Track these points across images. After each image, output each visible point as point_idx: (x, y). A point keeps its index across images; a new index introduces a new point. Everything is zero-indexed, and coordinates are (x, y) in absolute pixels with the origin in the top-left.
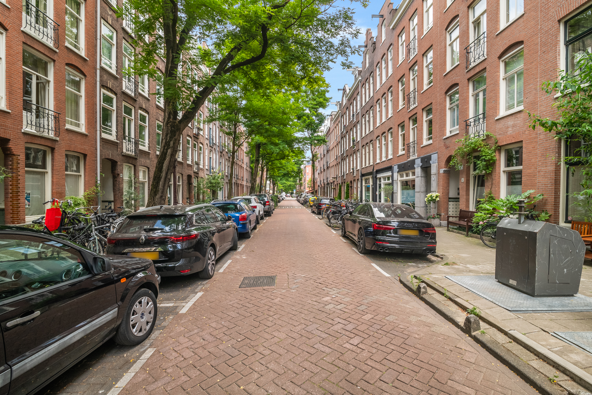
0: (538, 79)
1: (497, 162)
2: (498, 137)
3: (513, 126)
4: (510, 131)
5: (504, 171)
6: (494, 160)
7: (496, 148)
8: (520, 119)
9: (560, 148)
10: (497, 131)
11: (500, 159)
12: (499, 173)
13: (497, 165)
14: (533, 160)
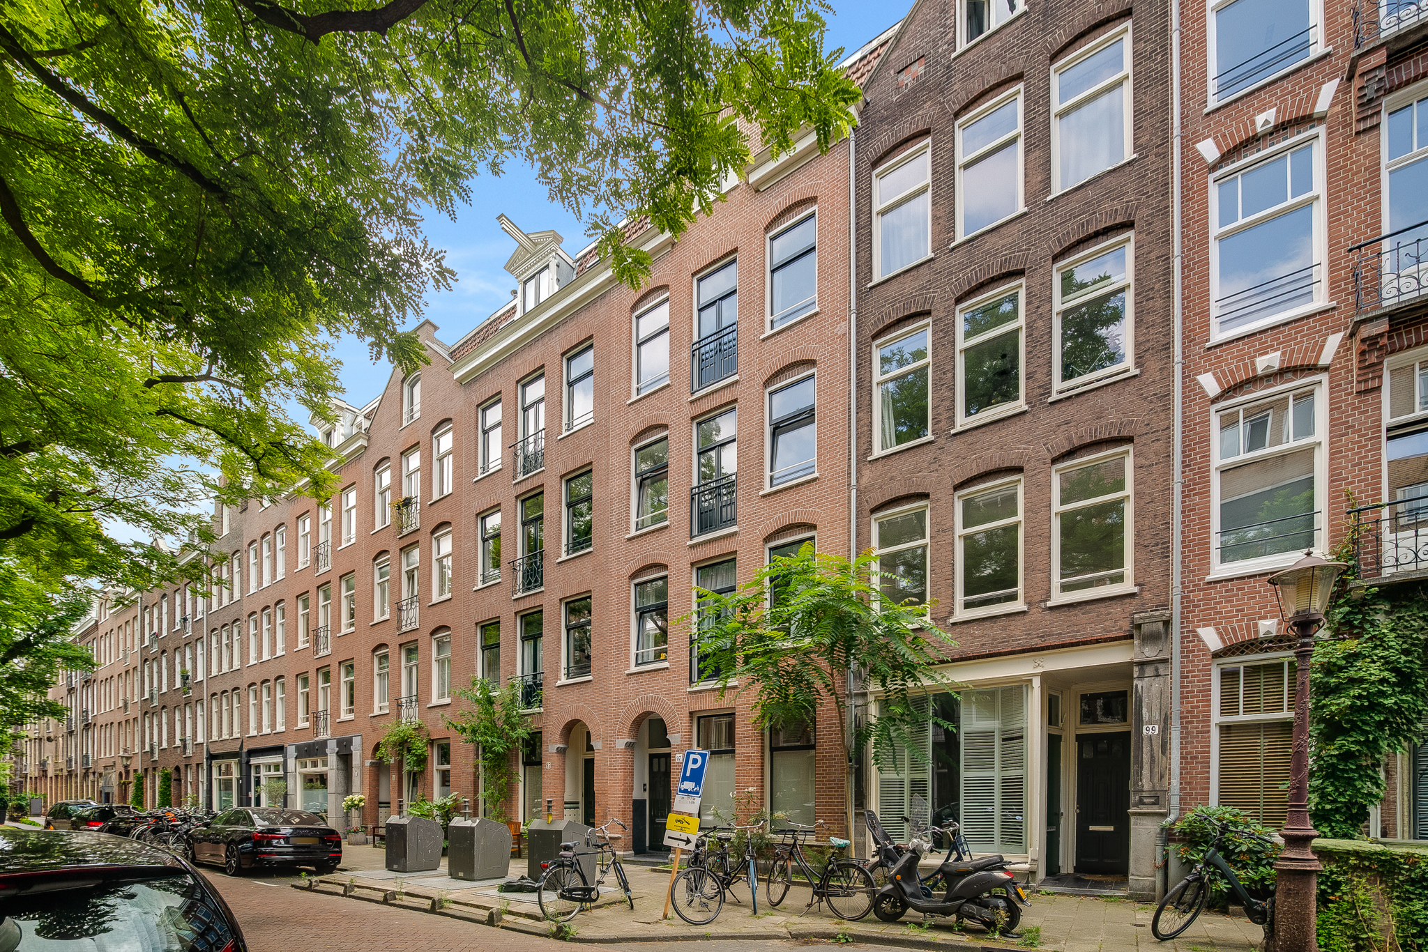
0: (462, 675)
1: (430, 759)
2: (431, 728)
3: (443, 720)
4: (439, 725)
5: (437, 770)
6: (426, 755)
7: (428, 742)
8: (448, 714)
9: (478, 750)
10: (429, 721)
11: (432, 755)
12: (433, 771)
13: (429, 762)
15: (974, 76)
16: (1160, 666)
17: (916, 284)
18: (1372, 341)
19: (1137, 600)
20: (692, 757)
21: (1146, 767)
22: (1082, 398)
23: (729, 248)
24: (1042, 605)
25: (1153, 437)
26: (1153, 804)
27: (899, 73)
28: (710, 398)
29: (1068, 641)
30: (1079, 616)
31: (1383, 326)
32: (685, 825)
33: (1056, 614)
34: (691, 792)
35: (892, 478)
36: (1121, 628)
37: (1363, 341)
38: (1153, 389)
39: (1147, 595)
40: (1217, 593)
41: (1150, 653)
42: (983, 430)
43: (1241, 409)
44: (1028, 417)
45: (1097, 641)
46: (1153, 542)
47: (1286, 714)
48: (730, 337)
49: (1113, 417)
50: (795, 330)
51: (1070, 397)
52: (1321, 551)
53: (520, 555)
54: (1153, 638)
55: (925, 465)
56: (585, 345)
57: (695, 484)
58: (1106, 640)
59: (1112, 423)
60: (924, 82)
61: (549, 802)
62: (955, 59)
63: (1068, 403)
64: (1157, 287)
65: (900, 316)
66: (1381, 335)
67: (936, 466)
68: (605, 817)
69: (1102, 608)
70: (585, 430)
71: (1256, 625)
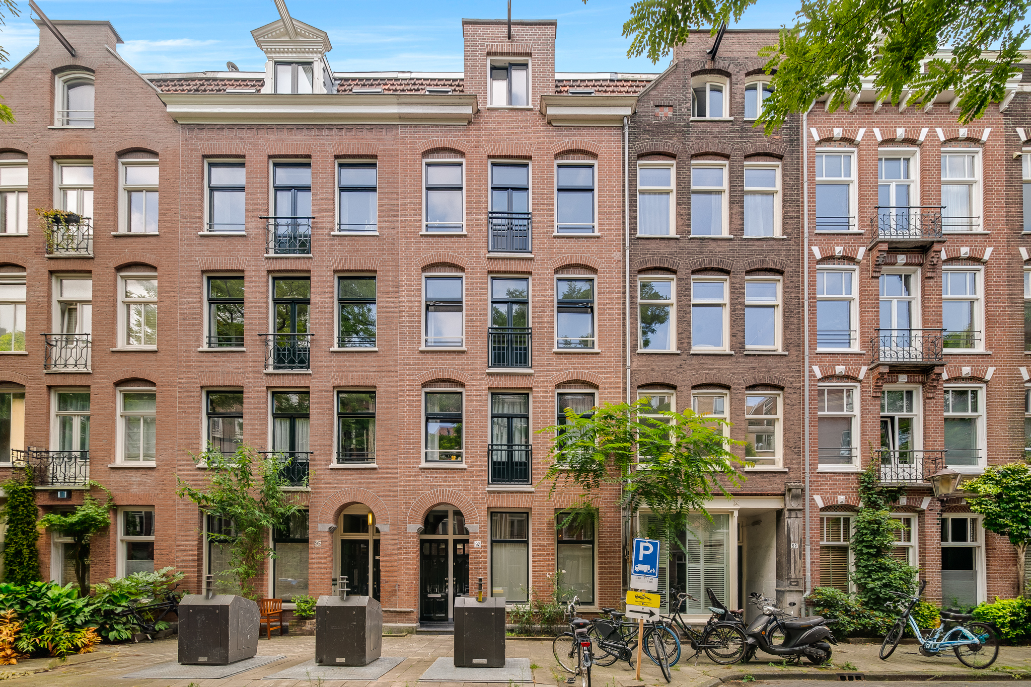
0: (177, 439)
1: (112, 527)
2: (114, 492)
3: (140, 484)
4: (134, 489)
5: (122, 541)
6: (108, 523)
7: (110, 507)
8: (150, 478)
9: (202, 522)
10: (111, 483)
11: (115, 524)
12: (115, 542)
13: (111, 530)
14: (170, 532)
15: (703, 139)
16: (798, 512)
17: (668, 250)
18: (882, 374)
19: (787, 476)
20: (642, 545)
21: (793, 566)
22: (760, 358)
23: (524, 153)
24: (742, 469)
25: (794, 390)
26: (796, 585)
27: (656, 106)
28: (507, 262)
29: (755, 492)
30: (760, 479)
31: (886, 370)
32: (646, 600)
33: (749, 476)
34: (646, 573)
35: (653, 369)
36: (780, 490)
37: (879, 373)
38: (793, 365)
39: (792, 474)
40: (821, 479)
41: (794, 505)
42: (709, 357)
43: (826, 389)
44: (733, 358)
45: (768, 495)
46: (794, 446)
47: (842, 543)
48: (521, 222)
49: (775, 374)
50: (581, 241)
51: (755, 355)
52: (856, 466)
53: (271, 331)
54: (796, 497)
55: (674, 367)
56: (368, 162)
57: (489, 326)
58: (772, 495)
59: (774, 377)
60: (673, 123)
61: (480, 580)
62: (692, 121)
63: (754, 358)
64: (795, 311)
65: (658, 265)
66: (885, 373)
67: (681, 370)
68: (394, 593)
69: (771, 477)
70: (368, 239)
71: (837, 498)
